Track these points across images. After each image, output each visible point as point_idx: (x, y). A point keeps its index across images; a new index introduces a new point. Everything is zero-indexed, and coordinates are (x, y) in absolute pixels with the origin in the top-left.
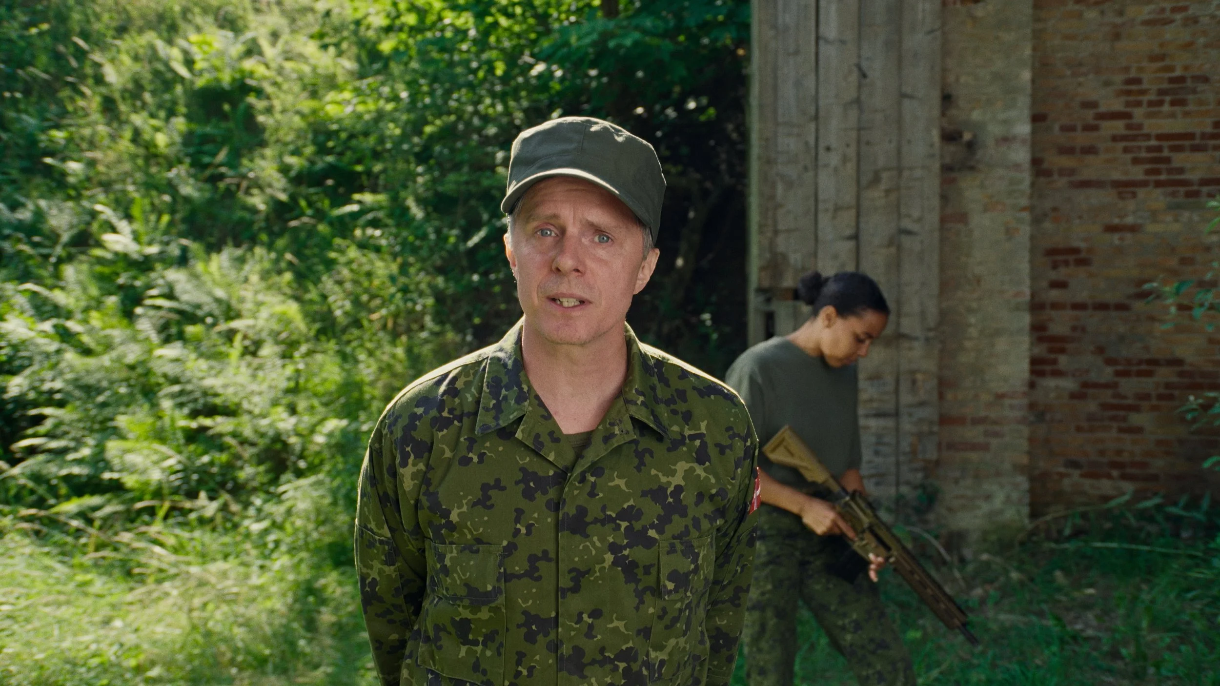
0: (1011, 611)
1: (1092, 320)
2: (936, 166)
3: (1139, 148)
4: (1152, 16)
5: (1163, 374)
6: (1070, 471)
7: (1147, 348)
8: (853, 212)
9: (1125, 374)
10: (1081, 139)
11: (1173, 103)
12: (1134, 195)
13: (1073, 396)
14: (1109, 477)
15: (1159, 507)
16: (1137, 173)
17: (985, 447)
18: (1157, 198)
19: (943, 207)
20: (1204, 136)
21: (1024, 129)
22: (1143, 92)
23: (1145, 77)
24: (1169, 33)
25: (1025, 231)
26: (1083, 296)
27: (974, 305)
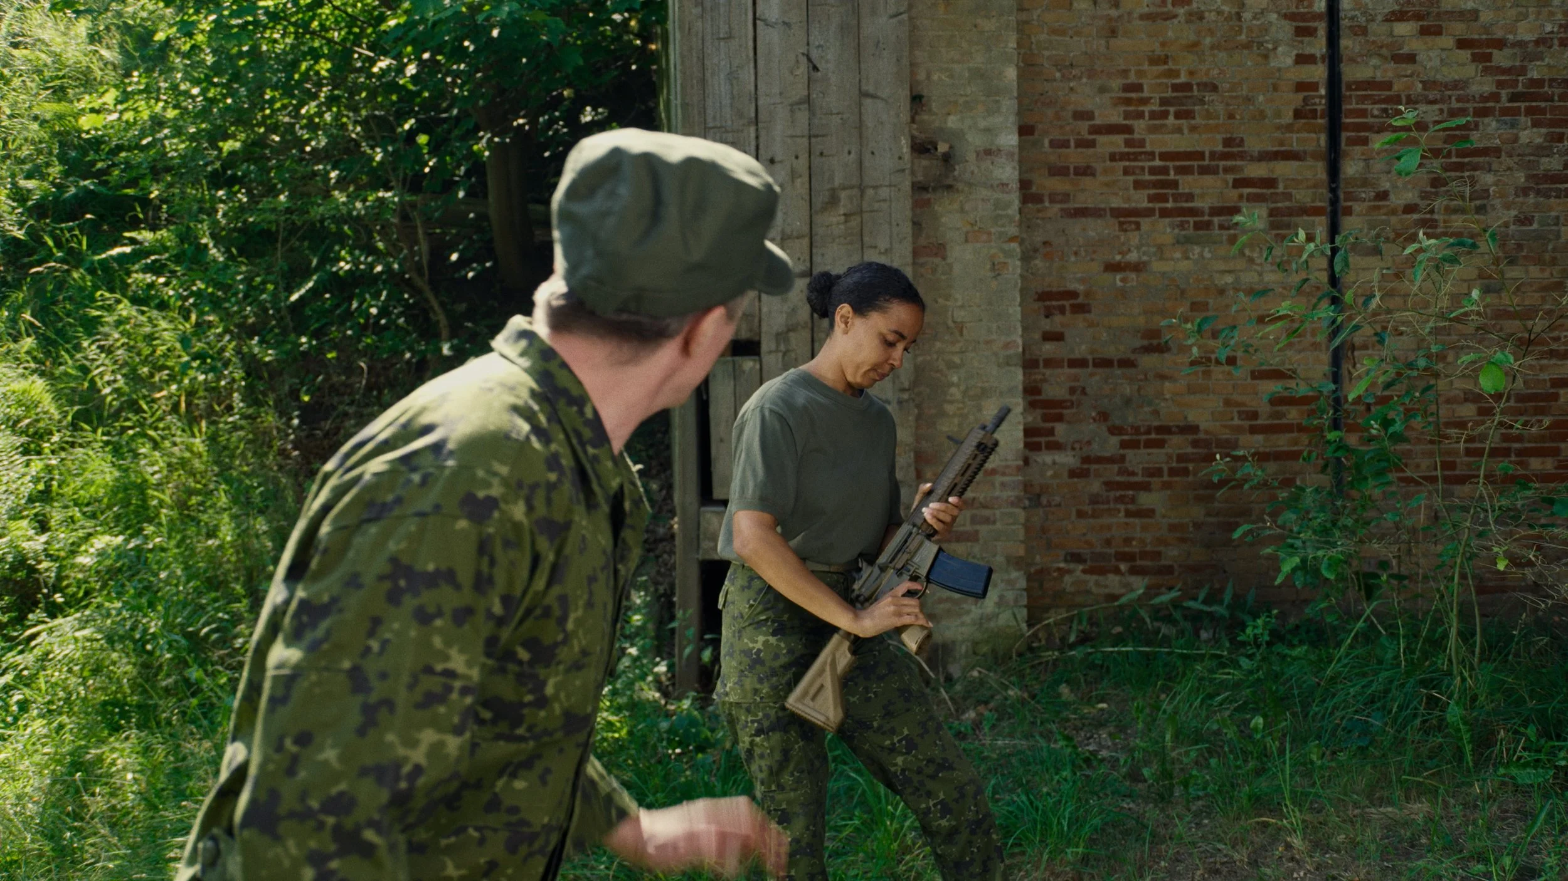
0: (1011, 735)
1: (1093, 380)
2: (907, 185)
3: (1143, 168)
4: (1153, 9)
5: (1177, 444)
6: (1072, 566)
7: (1156, 413)
8: (806, 242)
9: (1133, 445)
10: (1075, 157)
11: (1178, 116)
12: (1138, 226)
13: (1073, 473)
14: (1117, 571)
15: (1175, 604)
16: (1141, 199)
17: (973, 537)
18: (1164, 230)
19: (916, 235)
20: (1213, 155)
21: (1010, 140)
22: (1145, 101)
23: (1146, 82)
24: (1170, 30)
25: (1014, 268)
26: (1081, 350)
27: (957, 360)
